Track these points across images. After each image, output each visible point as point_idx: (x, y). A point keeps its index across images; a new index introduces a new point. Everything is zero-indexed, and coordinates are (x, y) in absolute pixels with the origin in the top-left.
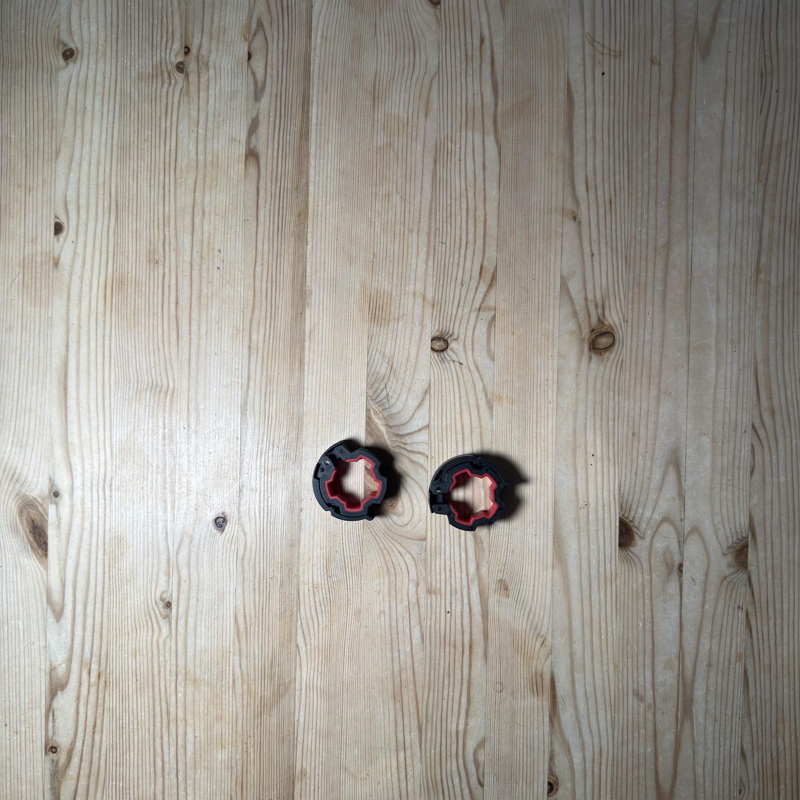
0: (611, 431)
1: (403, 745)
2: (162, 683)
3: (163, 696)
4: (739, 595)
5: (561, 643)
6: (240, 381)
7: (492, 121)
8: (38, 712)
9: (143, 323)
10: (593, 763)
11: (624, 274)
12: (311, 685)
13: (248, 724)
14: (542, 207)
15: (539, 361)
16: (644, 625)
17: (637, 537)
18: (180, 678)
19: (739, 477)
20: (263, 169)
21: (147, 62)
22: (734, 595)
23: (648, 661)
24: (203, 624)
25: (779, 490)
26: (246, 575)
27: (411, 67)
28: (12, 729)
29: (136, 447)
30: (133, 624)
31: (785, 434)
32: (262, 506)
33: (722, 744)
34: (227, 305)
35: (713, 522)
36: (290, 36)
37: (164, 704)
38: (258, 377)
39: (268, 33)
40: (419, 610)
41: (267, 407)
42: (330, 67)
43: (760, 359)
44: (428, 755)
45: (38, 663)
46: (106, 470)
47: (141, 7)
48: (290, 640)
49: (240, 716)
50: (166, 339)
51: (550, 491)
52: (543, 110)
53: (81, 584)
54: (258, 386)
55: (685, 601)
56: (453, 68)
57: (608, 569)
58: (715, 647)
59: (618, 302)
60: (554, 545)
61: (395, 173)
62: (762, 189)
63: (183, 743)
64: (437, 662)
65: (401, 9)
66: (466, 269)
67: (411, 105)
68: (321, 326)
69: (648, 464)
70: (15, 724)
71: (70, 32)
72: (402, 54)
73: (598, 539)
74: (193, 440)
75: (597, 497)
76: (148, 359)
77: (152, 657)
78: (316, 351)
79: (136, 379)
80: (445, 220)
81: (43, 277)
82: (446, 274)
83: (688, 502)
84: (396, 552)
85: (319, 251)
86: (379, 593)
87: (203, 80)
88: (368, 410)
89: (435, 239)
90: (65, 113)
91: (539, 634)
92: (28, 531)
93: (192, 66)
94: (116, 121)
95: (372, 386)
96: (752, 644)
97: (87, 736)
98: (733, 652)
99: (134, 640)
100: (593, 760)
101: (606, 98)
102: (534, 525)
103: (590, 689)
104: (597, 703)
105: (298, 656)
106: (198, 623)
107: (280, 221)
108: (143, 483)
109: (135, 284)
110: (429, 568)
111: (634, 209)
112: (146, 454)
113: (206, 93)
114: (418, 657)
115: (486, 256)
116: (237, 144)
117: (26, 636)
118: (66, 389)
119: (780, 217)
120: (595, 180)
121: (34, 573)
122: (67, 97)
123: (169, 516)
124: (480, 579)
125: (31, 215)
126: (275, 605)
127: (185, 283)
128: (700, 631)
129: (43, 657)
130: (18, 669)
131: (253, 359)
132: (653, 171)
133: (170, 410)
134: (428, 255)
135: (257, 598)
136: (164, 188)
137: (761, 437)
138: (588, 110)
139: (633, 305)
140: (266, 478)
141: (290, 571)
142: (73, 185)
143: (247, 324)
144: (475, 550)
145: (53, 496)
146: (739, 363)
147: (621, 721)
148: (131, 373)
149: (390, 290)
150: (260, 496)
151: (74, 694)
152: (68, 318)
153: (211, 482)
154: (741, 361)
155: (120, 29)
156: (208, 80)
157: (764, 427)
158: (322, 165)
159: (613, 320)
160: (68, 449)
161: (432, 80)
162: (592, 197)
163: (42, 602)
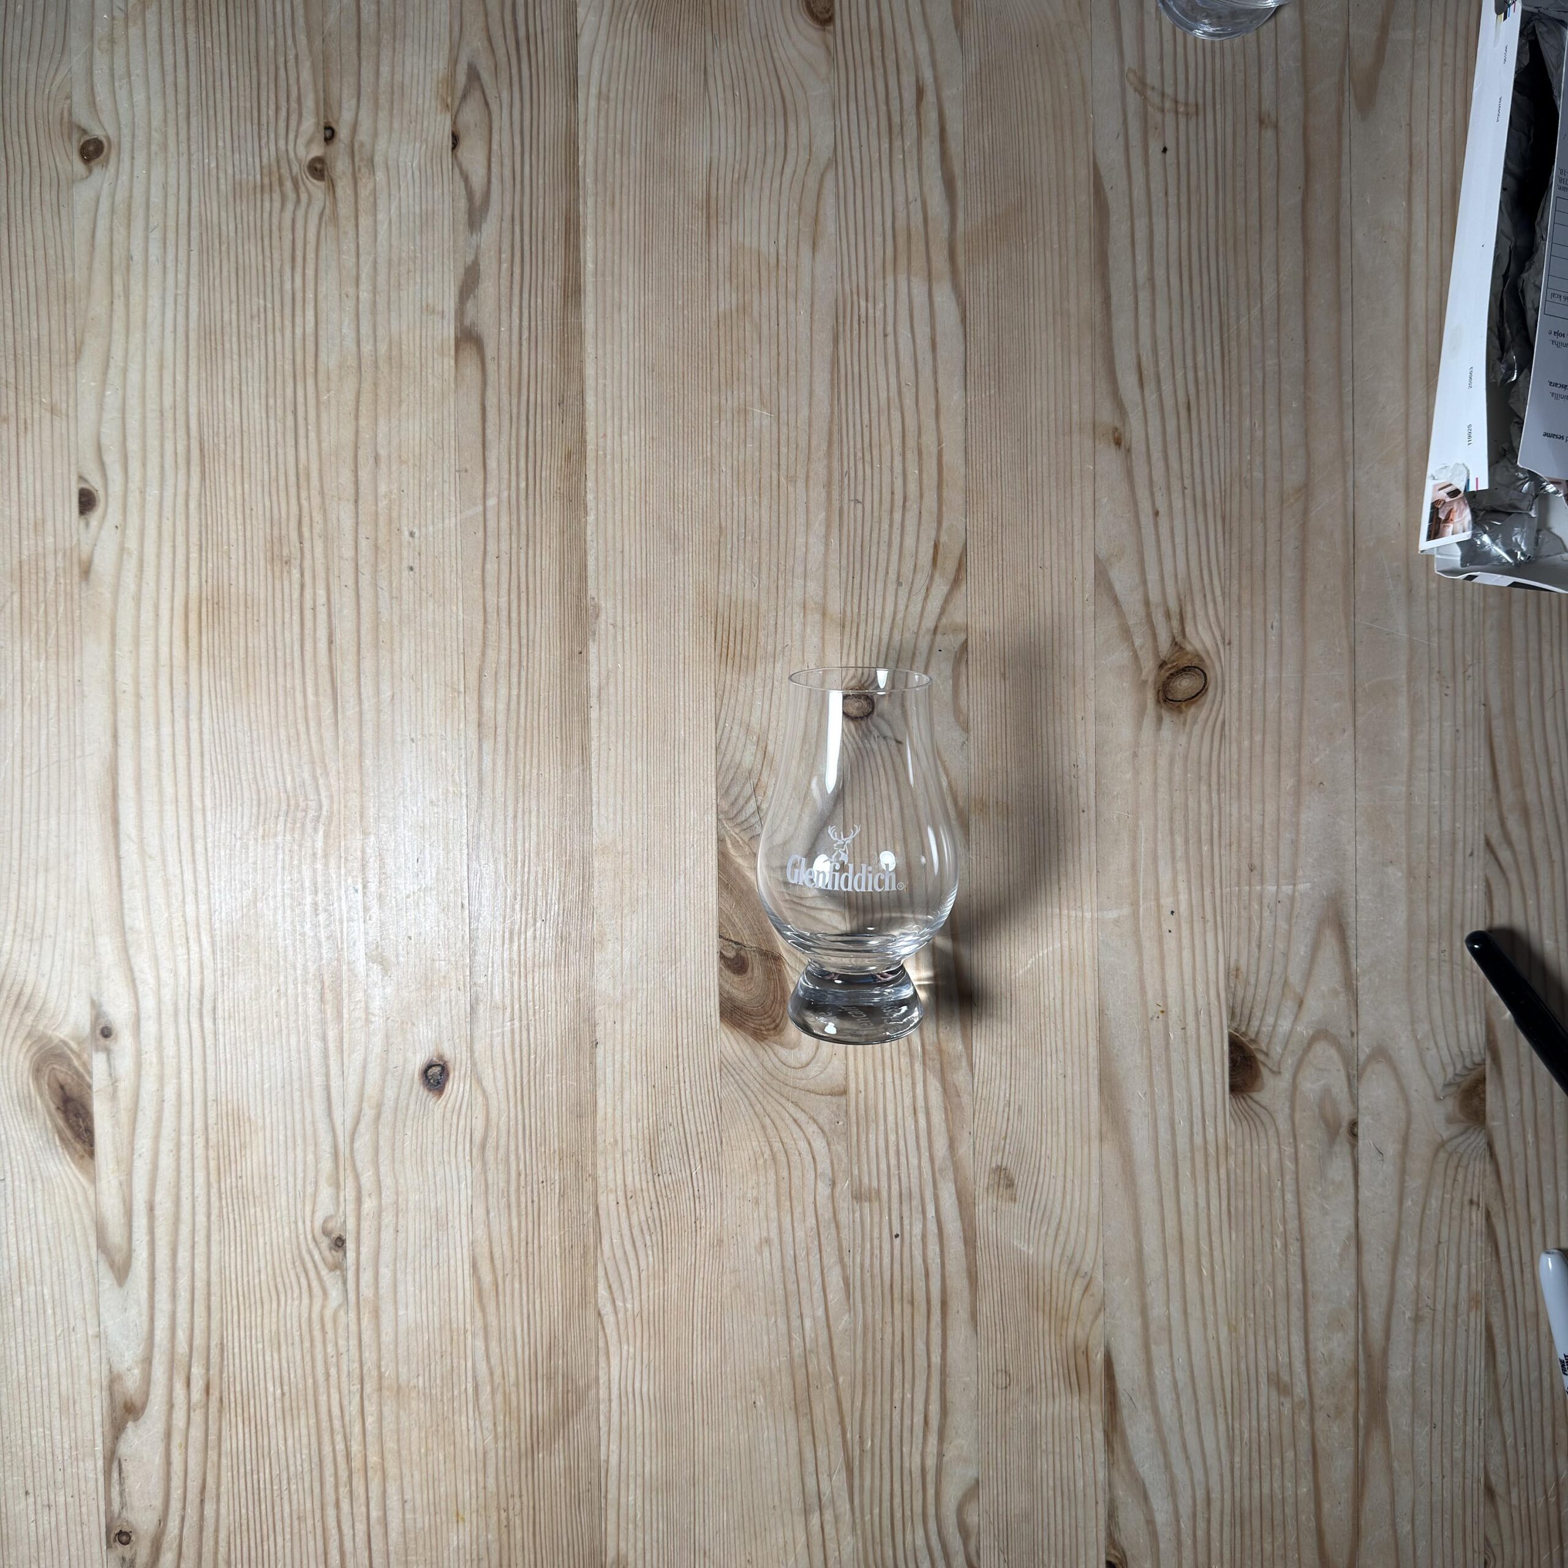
0: (1206, 862)
1: (816, 1500)
2: (335, 1397)
3: (337, 1424)
5: (1121, 1288)
6: (464, 790)
7: (946, 252)
8: (89, 1464)
9: (264, 684)
10: (1195, 1521)
11: (1221, 549)
12: (630, 1390)
13: (508, 1472)
14: (1052, 425)
15: (1058, 730)
16: (1286, 1246)
17: (1265, 1072)
18: (369, 1387)
20: (491, 367)
21: (250, 159)
22: (1460, 1177)
23: (1296, 1314)
24: (410, 1278)
25: (1544, 968)
26: (490, 1178)
27: (781, 150)
28: (39, 1500)
29: (261, 931)
30: (272, 1283)
31: (1550, 854)
32: (517, 1041)
33: (1447, 1472)
34: (431, 642)
35: (1415, 1036)
36: (535, 95)
37: (339, 1438)
38: (500, 782)
39: (490, 92)
40: (838, 1233)
41: (519, 843)
42: (618, 156)
43: (1496, 706)
44: (868, 1518)
45: (86, 1368)
46: (202, 980)
47: (233, 51)
48: (583, 1304)
49: (491, 1454)
50: (311, 715)
51: (1090, 986)
52: (1047, 227)
53: (163, 1208)
54: (500, 799)
55: (1365, 1193)
56: (865, 148)
57: (1210, 1137)
58: (1426, 1282)
59: (1210, 606)
60: (1101, 1093)
61: (756, 365)
63: (381, 1513)
64: (878, 1336)
65: (756, 35)
66: (906, 552)
67: (783, 228)
68: (620, 677)
69: (1283, 925)
70: (44, 1491)
71: (93, 104)
72: (761, 125)
73: (1188, 1078)
74: (375, 913)
75: (1183, 996)
76: (277, 757)
77: (312, 1345)
78: (613, 727)
79: (255, 796)
80: (860, 454)
81: (61, 599)
82: (866, 564)
83: (1365, 999)
84: (789, 1121)
85: (610, 527)
86: (757, 1202)
87: (364, 193)
88: (721, 840)
89: (841, 494)
90: (90, 268)
91: (1078, 1272)
92: (53, 1107)
93: (341, 166)
94: (194, 281)
95: (727, 792)
96: (1500, 1272)
97: (189, 1510)
98: (1463, 1291)
99: (274, 1314)
100: (1194, 1515)
101: (1172, 199)
102: (1061, 1055)
103: (1182, 1376)
104: (1197, 1402)
105: (601, 1334)
106: (400, 1276)
107: (531, 469)
108: (279, 1004)
109: (246, 607)
110: (854, 1150)
111: (1235, 419)
112: (281, 943)
113: (371, 219)
114: (842, 1323)
115: (945, 525)
116: (438, 318)
117: (58, 1317)
118: (116, 821)
120: (1157, 364)
121: (70, 1192)
122: (93, 237)
123: (334, 1069)
124: (957, 1167)
125: (31, 477)
126: (551, 1235)
127: (344, 602)
128: (1396, 1252)
129: (94, 1357)
130: (45, 1382)
131: (487, 746)
132: (1272, 342)
133: (326, 856)
134: (828, 527)
135: (515, 1223)
136: (295, 412)
137: (1504, 864)
138: (1137, 224)
139: (1240, 611)
140: (523, 983)
141: (579, 1166)
142: (111, 414)
143: (472, 677)
144: (946, 1108)
145: (99, 1036)
146: (1455, 717)
147: (1246, 1435)
148: (245, 784)
149: (755, 599)
150: (512, 1019)
151: (159, 1427)
152: (114, 680)
153: (414, 995)
154: (1460, 715)
155: (193, 95)
156: (374, 191)
157: (1509, 843)
158: (609, 355)
159: (1202, 641)
160: (125, 942)
161: (822, 175)
162: (1151, 398)
163: (88, 1247)
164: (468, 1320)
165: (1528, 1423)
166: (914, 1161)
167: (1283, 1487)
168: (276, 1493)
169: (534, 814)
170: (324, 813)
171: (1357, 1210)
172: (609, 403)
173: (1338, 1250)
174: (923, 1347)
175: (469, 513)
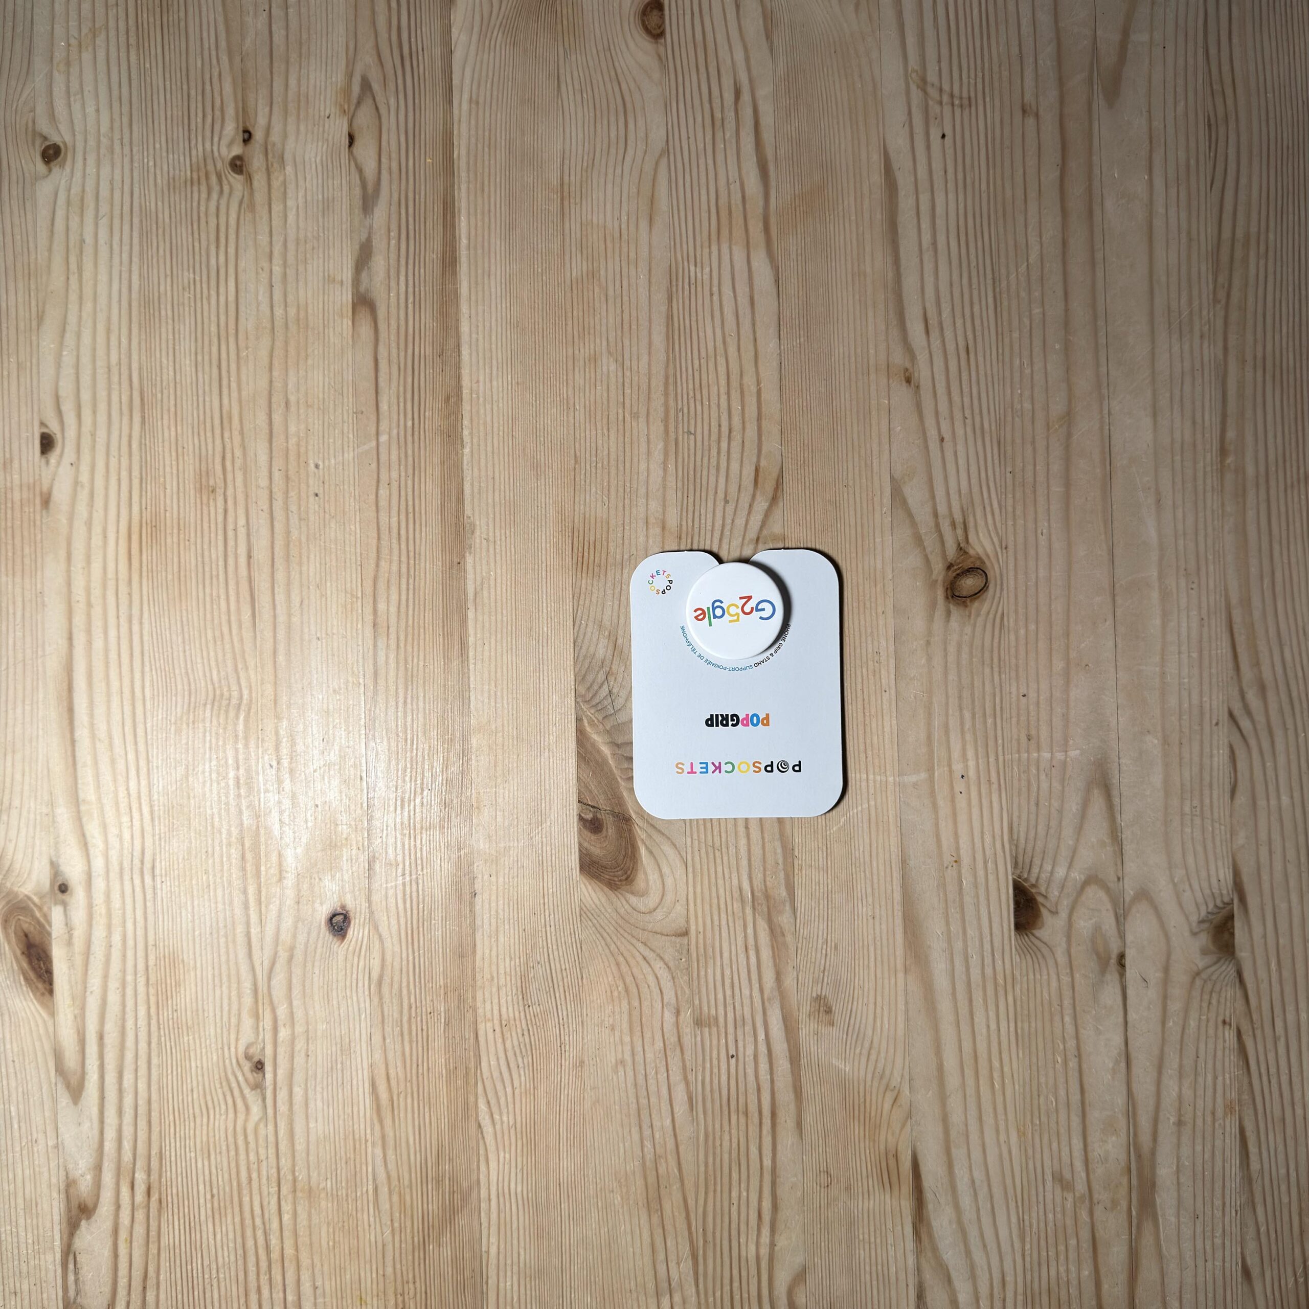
0: (991, 735)
1: (666, 1285)
2: (256, 1198)
3: (258, 1222)
4: (1223, 1000)
5: (926, 1100)
6: (361, 681)
7: (761, 225)
8: (50, 1258)
9: (194, 593)
10: (992, 1300)
11: (997, 469)
12: (506, 1191)
13: (404, 1262)
14: (853, 367)
15: (863, 622)
16: (1065, 1062)
17: (1044, 912)
18: (285, 1190)
19: (1211, 802)
20: (382, 326)
21: (182, 158)
23: (1076, 1121)
24: (319, 1096)
25: (1281, 820)
26: (386, 1009)
27: (622, 141)
28: (6, 1289)
29: (192, 801)
30: (202, 1100)
31: (1284, 723)
32: (408, 892)
33: (1209, 1257)
34: (333, 556)
35: (1173, 881)
36: (417, 101)
37: (260, 1233)
38: (392, 673)
39: (380, 98)
40: (682, 1055)
41: (409, 724)
42: (486, 150)
43: (1234, 601)
44: (711, 1299)
45: (46, 1174)
46: (143, 843)
47: (167, 70)
48: (466, 1116)
49: (390, 1247)
50: (233, 618)
51: (894, 841)
52: (846, 203)
53: (111, 1039)
54: (392, 688)
55: (1132, 1016)
56: (692, 140)
57: (999, 968)
58: (1188, 1093)
59: (989, 517)
60: (905, 933)
61: (604, 321)
62: (1222, 313)
63: (295, 1298)
64: (718, 1143)
65: (600, 48)
66: (732, 475)
67: (625, 205)
68: (492, 583)
69: (1056, 785)
70: (11, 1280)
71: (52, 117)
72: (605, 122)
73: (979, 919)
74: (287, 784)
75: (973, 847)
76: (205, 654)
77: (237, 1154)
78: (487, 625)
79: (186, 688)
80: (691, 394)
81: (25, 525)
82: (698, 485)
83: (1128, 848)
84: (640, 959)
85: (483, 457)
86: (613, 1029)
87: (276, 184)
88: (578, 720)
89: (676, 428)
90: (50, 250)
91: (887, 1086)
92: (18, 952)
93: (256, 163)
94: (135, 259)
95: (583, 680)
96: (1251, 1084)
97: (133, 1296)
98: (1219, 1100)
99: (205, 1127)
100: (992, 1295)
101: (951, 176)
102: (870, 900)
103: (978, 1175)
104: (991, 1197)
105: (481, 1143)
106: (311, 1094)
107: (416, 410)
108: (207, 863)
109: (179, 529)
110: (695, 983)
111: (1007, 359)
112: (209, 812)
113: (281, 207)
114: (685, 1133)
115: (764, 452)
116: (338, 286)
117: (23, 1131)
118: (71, 710)
119: (1255, 358)
120: (940, 314)
121: (32, 1023)
122: (53, 225)
123: (254, 918)
124: (783, 997)
126: (438, 1059)
127: (260, 523)
128: (1160, 1066)
129: (53, 1165)
130: (12, 1186)
131: (381, 643)
132: (1037, 294)
133: (246, 738)
134: (666, 454)
135: (407, 1049)
136: (219, 367)
137: (1245, 732)
138: (921, 197)
139: (1014, 520)
140: (412, 843)
141: (461, 1000)
142: (68, 371)
143: (369, 584)
144: (773, 947)
145: (57, 891)
146: (1200, 608)
147: (1035, 1226)
148: (179, 678)
149: (605, 517)
150: (404, 875)
151: (108, 1225)
152: (70, 592)
153: (319, 854)
154: (1204, 605)
155: (135, 107)
156: (284, 183)
157: (1249, 713)
158: (480, 314)
159: (983, 547)
160: (79, 812)
161: (657, 164)
162: (936, 343)
163: (48, 1071)
164: (368, 1131)
165: (1278, 1214)
166: (746, 992)
167: (1067, 1271)
168: (207, 1281)
169: (421, 699)
170: (245, 702)
171: (1126, 1030)
172: (481, 355)
173: (1111, 1065)
174: (757, 1152)
175: (366, 447)
